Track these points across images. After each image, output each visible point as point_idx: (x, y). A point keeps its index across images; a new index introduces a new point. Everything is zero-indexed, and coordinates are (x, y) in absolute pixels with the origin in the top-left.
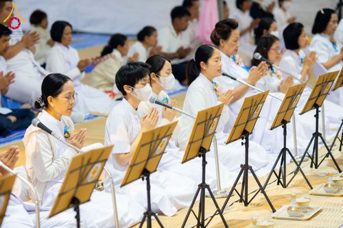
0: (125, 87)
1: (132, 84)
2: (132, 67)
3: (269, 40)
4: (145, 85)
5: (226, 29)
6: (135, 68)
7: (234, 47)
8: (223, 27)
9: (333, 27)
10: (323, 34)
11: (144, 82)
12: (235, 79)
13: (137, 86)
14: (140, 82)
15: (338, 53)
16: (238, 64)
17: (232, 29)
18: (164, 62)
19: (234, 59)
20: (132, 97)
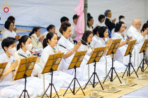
0: (5, 47)
1: (8, 46)
2: (8, 39)
3: (88, 33)
4: (13, 47)
5: (65, 27)
6: (9, 40)
7: (69, 34)
8: (64, 26)
9: (123, 29)
10: (118, 32)
11: (13, 46)
12: (66, 48)
13: (9, 47)
14: (11, 46)
15: (125, 41)
16: (71, 42)
17: (68, 27)
18: (28, 38)
19: (70, 40)
20: (7, 52)
